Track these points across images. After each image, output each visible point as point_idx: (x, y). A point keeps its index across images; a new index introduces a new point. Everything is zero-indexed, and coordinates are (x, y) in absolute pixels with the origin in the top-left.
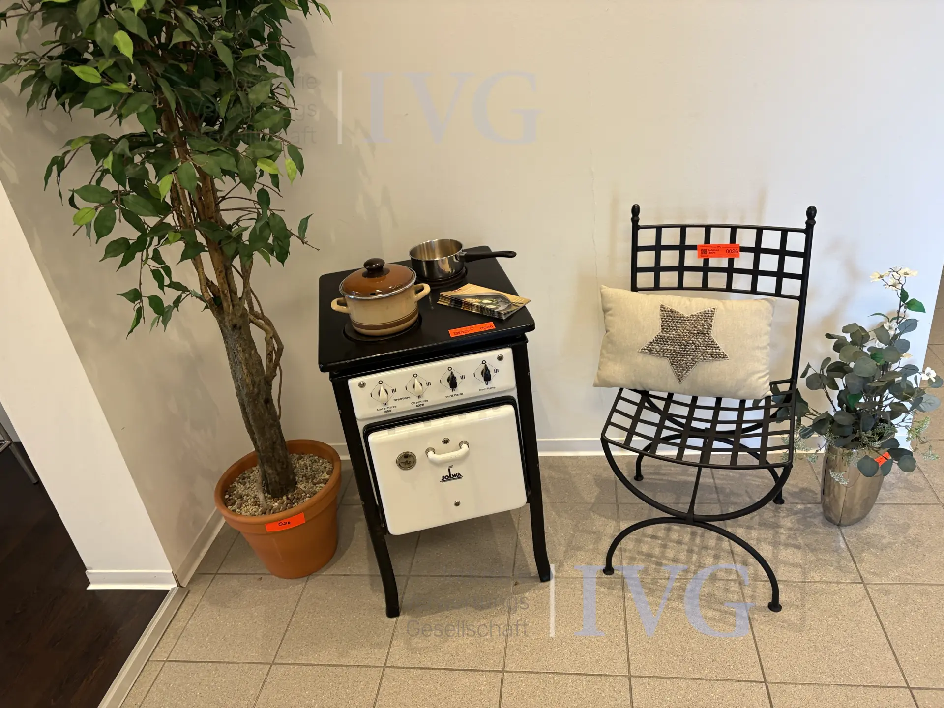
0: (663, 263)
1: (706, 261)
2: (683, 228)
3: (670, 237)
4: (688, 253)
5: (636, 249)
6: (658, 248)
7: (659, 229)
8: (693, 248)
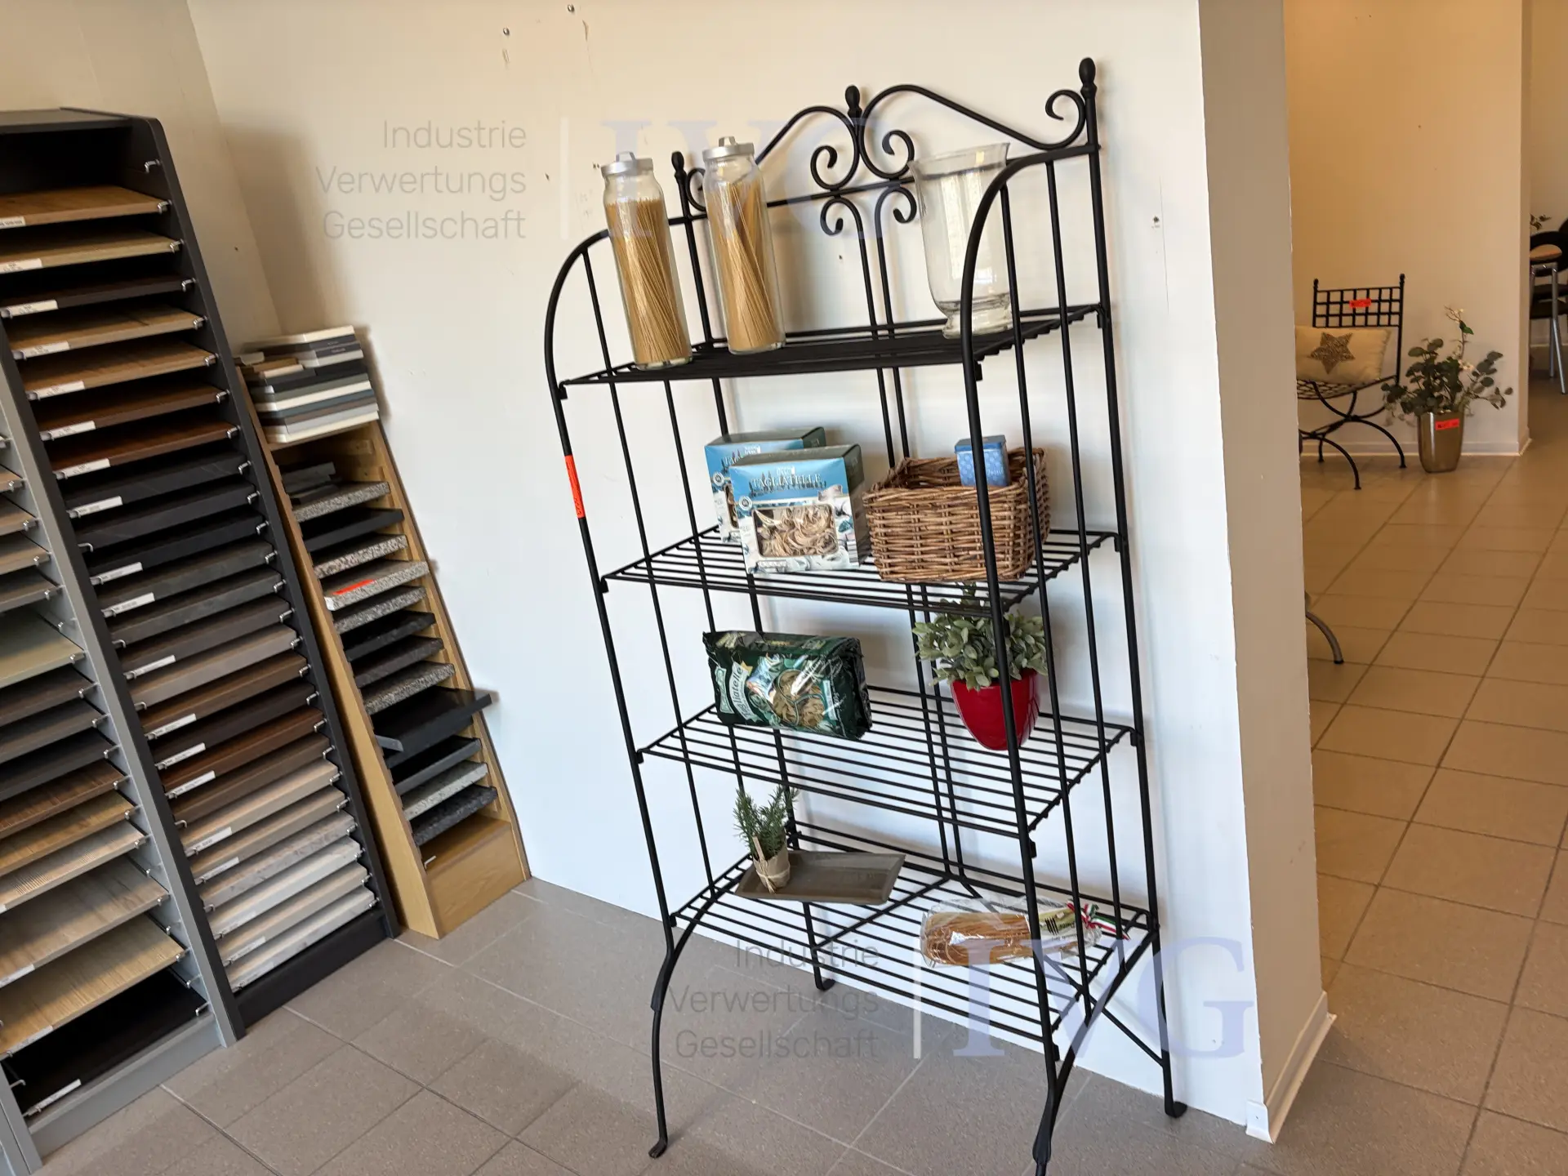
0: (1331, 312)
1: (1354, 310)
2: (1342, 292)
3: (1335, 297)
4: (1345, 306)
5: (1316, 303)
6: (1328, 303)
7: (1328, 292)
8: (1347, 302)
